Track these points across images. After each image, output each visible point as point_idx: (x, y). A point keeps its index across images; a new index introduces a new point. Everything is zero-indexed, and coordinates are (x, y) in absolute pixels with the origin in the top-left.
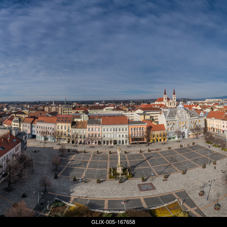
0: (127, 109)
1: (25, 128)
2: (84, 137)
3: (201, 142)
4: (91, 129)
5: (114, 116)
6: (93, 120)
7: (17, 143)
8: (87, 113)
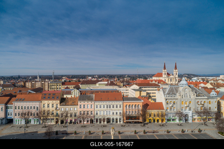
0: (122, 84)
2: (75, 116)
4: (82, 106)
5: (107, 91)
6: (84, 96)
8: (78, 88)
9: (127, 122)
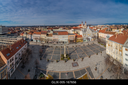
0: (68, 29)
1: (29, 37)
2: (52, 40)
3: (96, 43)
4: (54, 37)
5: (63, 31)
6: (55, 33)
7: (26, 43)
8: (52, 30)
9: (70, 43)
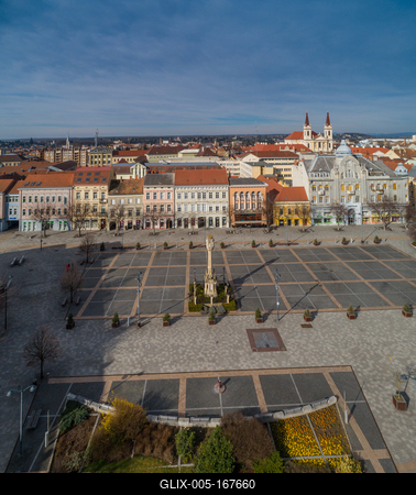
0: (227, 154)
2: (138, 214)
3: (398, 241)
4: (151, 195)
5: (199, 167)
6: (155, 177)
8: (143, 161)
9: (238, 226)
